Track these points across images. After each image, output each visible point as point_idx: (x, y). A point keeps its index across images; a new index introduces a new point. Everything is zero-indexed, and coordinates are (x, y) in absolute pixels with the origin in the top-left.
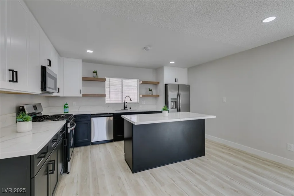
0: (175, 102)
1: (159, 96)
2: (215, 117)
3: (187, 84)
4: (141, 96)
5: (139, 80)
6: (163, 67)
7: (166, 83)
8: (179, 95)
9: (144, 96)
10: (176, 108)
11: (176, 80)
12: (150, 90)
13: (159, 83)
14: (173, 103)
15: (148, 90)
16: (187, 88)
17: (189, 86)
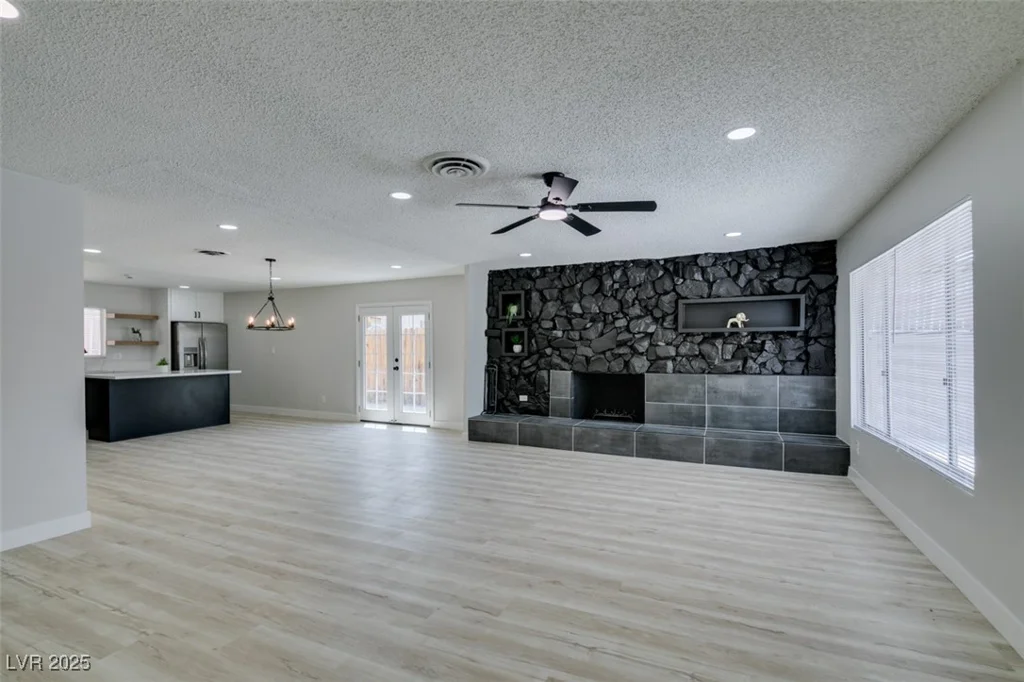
0: (195, 355)
1: (157, 343)
2: (240, 372)
3: (222, 322)
4: (113, 343)
5: (105, 311)
6: (167, 289)
7: (174, 319)
8: (202, 342)
9: (118, 343)
10: (196, 365)
11: (197, 315)
12: (134, 332)
13: (157, 318)
14: (189, 357)
15: (131, 331)
16: (222, 328)
17: (226, 326)
